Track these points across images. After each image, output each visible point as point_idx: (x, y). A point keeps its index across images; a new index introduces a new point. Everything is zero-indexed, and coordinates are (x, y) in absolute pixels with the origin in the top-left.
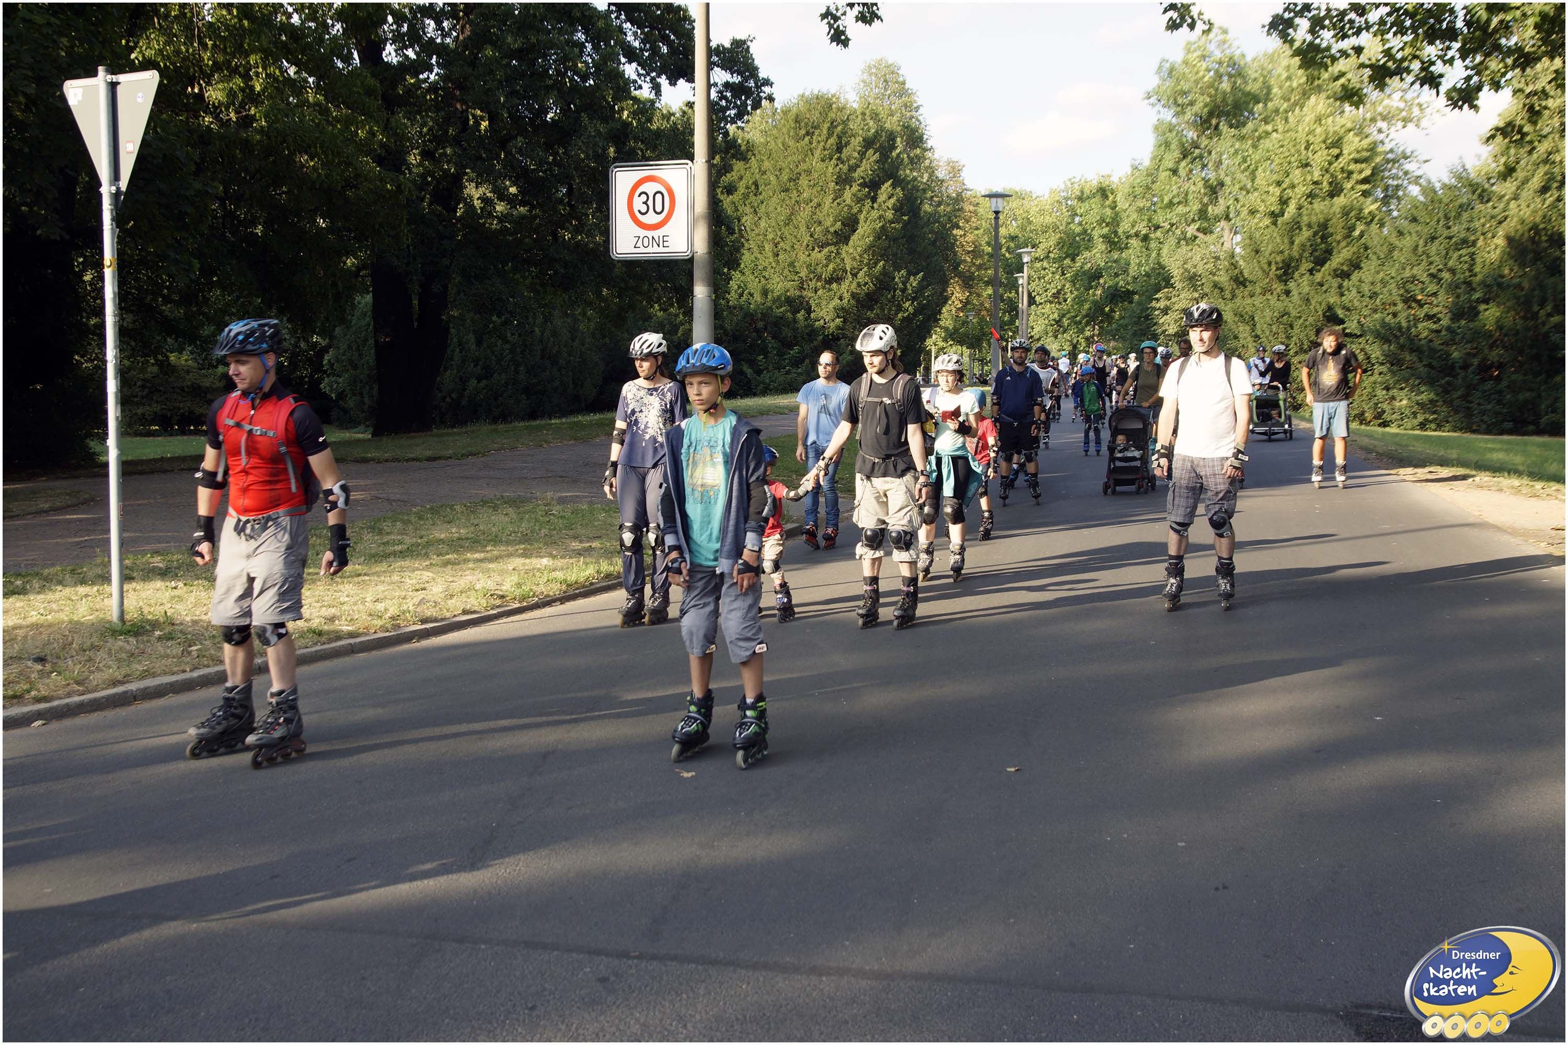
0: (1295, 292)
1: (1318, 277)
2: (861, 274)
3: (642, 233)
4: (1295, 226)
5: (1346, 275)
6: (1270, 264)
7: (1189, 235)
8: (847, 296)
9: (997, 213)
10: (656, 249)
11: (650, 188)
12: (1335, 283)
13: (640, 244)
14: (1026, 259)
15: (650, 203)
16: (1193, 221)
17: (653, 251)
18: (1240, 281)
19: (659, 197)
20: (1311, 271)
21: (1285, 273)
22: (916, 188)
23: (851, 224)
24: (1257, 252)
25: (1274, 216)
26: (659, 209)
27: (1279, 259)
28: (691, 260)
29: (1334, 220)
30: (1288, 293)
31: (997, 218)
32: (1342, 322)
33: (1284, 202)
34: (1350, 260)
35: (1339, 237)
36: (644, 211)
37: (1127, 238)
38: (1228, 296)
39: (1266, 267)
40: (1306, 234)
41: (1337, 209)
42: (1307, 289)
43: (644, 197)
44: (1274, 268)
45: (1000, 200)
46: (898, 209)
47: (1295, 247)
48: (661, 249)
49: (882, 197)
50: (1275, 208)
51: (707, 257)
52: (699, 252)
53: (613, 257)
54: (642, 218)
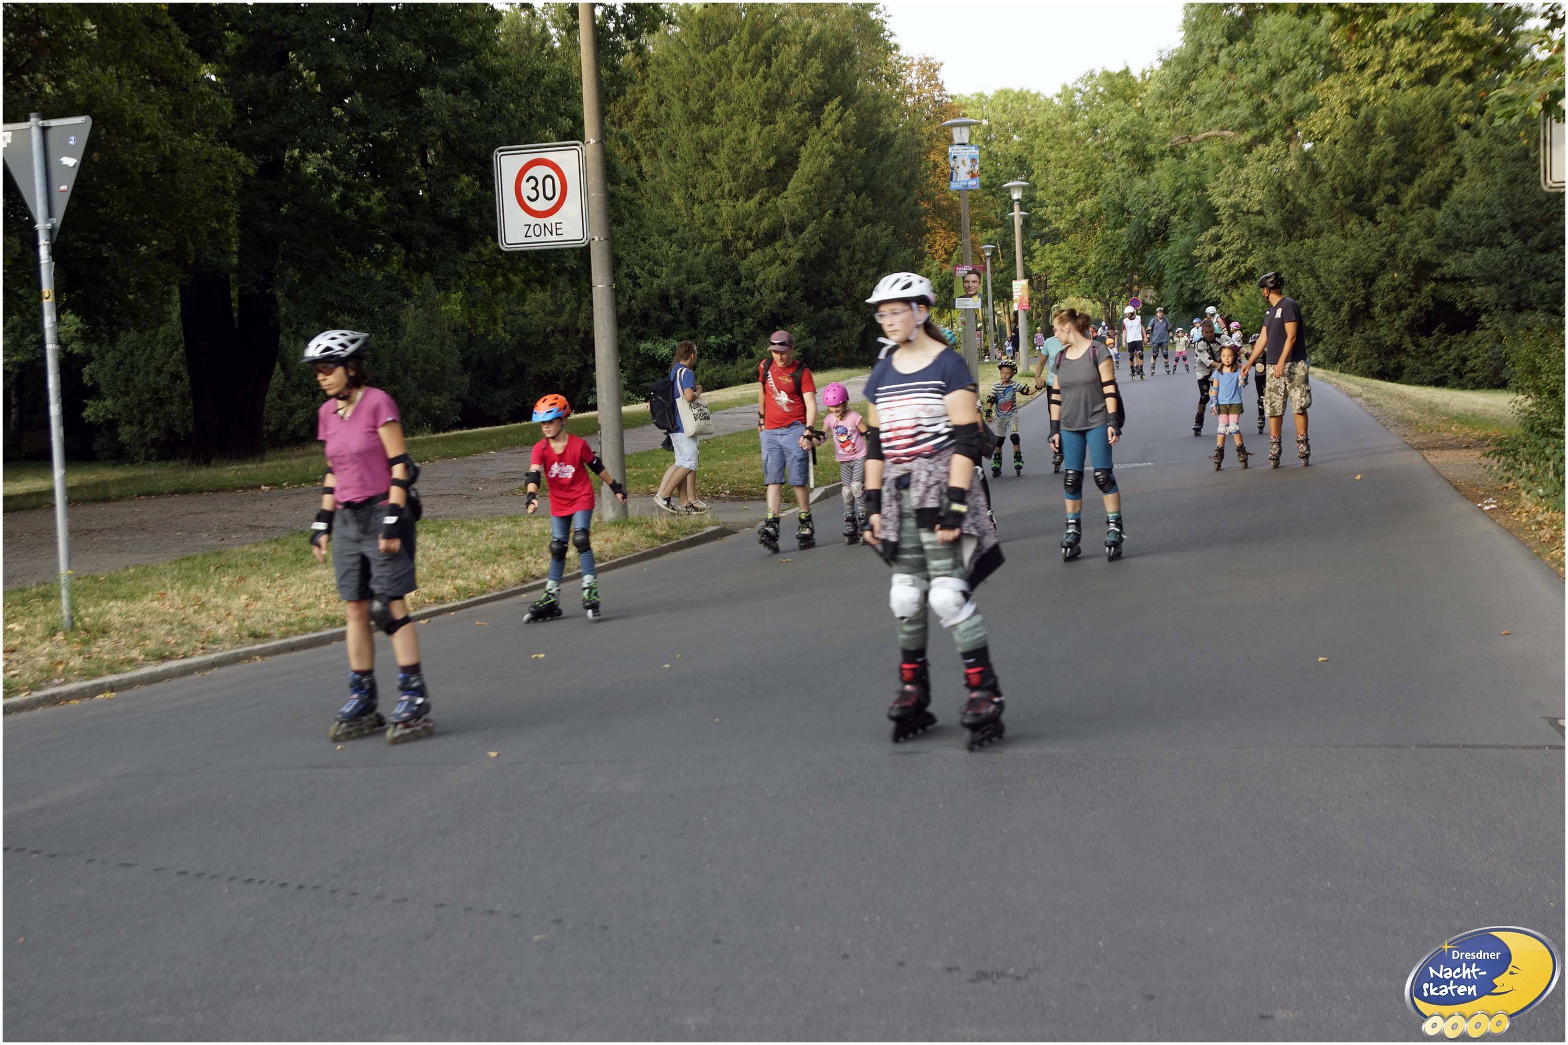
3: (533, 220)
11: (539, 172)
13: (531, 233)
15: (540, 188)
17: (548, 240)
19: (549, 181)
26: (549, 194)
36: (533, 194)
43: (533, 181)
48: (554, 238)
49: (827, 122)
51: (605, 244)
52: (597, 239)
53: (503, 248)
54: (531, 205)
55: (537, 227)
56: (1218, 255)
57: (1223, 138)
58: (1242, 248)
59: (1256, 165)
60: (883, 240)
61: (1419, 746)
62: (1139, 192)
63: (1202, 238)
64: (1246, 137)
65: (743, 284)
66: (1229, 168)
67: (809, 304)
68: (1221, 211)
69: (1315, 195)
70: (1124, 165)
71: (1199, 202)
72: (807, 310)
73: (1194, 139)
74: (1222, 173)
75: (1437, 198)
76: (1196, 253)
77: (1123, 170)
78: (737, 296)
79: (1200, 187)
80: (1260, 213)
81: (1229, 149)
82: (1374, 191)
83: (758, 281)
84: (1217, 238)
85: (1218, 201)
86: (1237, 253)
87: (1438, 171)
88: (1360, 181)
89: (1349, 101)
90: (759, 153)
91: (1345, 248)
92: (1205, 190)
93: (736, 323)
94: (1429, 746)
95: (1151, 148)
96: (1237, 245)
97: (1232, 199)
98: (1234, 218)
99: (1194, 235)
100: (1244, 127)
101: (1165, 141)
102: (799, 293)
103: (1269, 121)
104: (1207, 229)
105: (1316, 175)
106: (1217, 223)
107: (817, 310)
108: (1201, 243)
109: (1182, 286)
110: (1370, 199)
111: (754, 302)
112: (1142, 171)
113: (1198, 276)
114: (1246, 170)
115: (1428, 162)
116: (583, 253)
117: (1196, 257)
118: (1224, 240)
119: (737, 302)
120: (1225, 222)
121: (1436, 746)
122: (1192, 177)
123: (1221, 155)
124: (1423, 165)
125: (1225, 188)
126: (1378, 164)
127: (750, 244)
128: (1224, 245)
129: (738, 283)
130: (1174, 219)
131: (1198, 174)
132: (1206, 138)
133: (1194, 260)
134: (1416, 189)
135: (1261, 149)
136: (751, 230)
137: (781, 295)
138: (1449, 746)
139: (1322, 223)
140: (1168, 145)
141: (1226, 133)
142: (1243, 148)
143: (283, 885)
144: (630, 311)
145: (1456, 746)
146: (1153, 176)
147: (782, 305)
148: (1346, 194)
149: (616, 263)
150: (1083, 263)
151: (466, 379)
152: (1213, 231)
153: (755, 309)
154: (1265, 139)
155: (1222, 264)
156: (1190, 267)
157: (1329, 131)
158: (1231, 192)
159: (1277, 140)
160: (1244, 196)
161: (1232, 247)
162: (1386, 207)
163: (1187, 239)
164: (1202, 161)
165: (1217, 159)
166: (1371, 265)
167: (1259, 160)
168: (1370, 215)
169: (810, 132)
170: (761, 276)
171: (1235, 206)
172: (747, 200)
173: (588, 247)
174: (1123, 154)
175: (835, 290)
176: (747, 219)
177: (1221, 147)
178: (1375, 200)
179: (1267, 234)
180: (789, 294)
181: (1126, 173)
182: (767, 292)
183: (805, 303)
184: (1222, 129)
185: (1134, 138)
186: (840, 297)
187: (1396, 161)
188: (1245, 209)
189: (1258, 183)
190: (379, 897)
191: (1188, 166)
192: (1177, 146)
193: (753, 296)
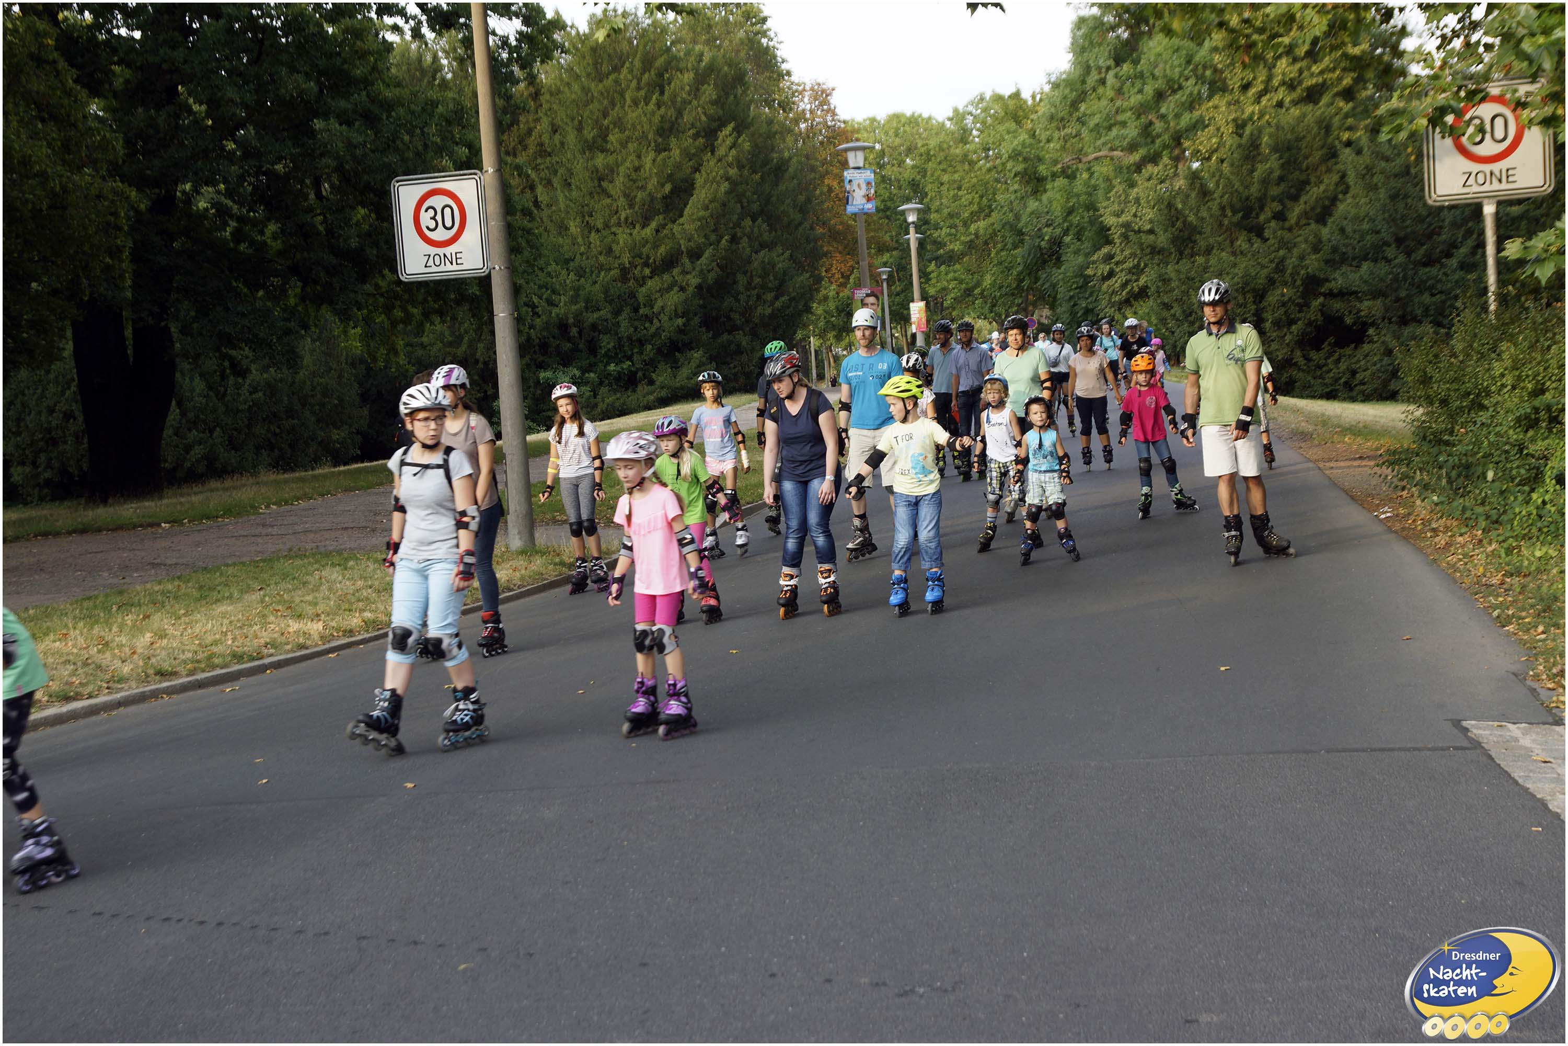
3: (433, 250)
10: (449, 267)
11: (438, 201)
13: (431, 263)
15: (439, 218)
17: (448, 270)
19: (447, 211)
26: (448, 223)
36: (432, 224)
43: (431, 211)
48: (455, 267)
49: (721, 149)
51: (505, 273)
52: (497, 268)
53: (402, 279)
54: (431, 235)
55: (437, 258)
56: (1111, 274)
57: (1112, 159)
58: (1134, 267)
59: (1146, 184)
60: (780, 265)
61: (1328, 751)
62: (1032, 213)
63: (1095, 257)
64: (1136, 157)
65: (641, 311)
66: (1119, 188)
67: (708, 331)
68: (1113, 230)
69: (1204, 213)
70: (1016, 187)
71: (1092, 223)
72: (705, 336)
73: (1084, 160)
74: (1113, 193)
75: (1323, 214)
76: (1089, 272)
77: (1016, 192)
78: (636, 323)
79: (1091, 207)
80: (1151, 231)
81: (1119, 170)
82: (1262, 208)
83: (656, 309)
84: (1109, 257)
85: (1110, 221)
86: (1130, 271)
87: (1322, 187)
88: (1247, 198)
89: (1235, 120)
90: (654, 181)
91: (1234, 266)
92: (1096, 210)
93: (636, 350)
94: (1338, 751)
95: (1042, 169)
96: (1129, 264)
97: (1124, 218)
98: (1125, 237)
99: (1087, 255)
100: (1132, 147)
101: (1056, 162)
102: (696, 320)
103: (1158, 141)
104: (1100, 249)
105: (1205, 193)
106: (1109, 242)
107: (715, 337)
108: (1094, 262)
109: (1075, 305)
110: (1257, 216)
111: (653, 330)
112: (1035, 192)
113: (1091, 295)
114: (1136, 190)
115: (1313, 179)
116: (485, 282)
117: (1089, 276)
118: (1117, 259)
119: (636, 329)
120: (1117, 241)
121: (1344, 750)
122: (1084, 197)
123: (1112, 175)
124: (1306, 182)
125: (1116, 207)
126: (1265, 182)
127: (647, 271)
128: (1117, 263)
129: (636, 310)
130: (1067, 239)
131: (1090, 195)
132: (1096, 159)
133: (1087, 279)
134: (1302, 206)
135: (1150, 169)
136: (648, 257)
137: (680, 321)
138: (1357, 750)
139: (1211, 240)
140: (1059, 166)
141: (1116, 153)
142: (1133, 168)
143: (202, 923)
144: (529, 339)
145: (1364, 750)
146: (1045, 198)
147: (681, 331)
148: (1234, 212)
149: (515, 291)
150: (978, 284)
151: (365, 412)
152: (1105, 250)
153: (653, 336)
154: (1154, 159)
155: (1116, 283)
156: (1083, 287)
157: (1216, 150)
158: (1122, 212)
159: (1165, 160)
160: (1135, 216)
161: (1124, 266)
162: (1273, 224)
163: (1081, 259)
164: (1093, 182)
165: (1107, 179)
166: (1261, 281)
167: (1149, 179)
168: (1258, 231)
169: (705, 159)
170: (660, 303)
171: (1127, 225)
172: (643, 228)
173: (489, 277)
174: (1015, 175)
175: (733, 315)
176: (644, 246)
177: (1111, 168)
178: (1262, 218)
179: (1159, 253)
180: (688, 320)
181: (1019, 194)
182: (666, 318)
183: (704, 329)
184: (1112, 149)
185: (1026, 160)
186: (738, 322)
187: (1281, 179)
188: (1136, 228)
189: (1148, 202)
190: (300, 932)
191: (1079, 185)
192: (1068, 167)
193: (652, 323)
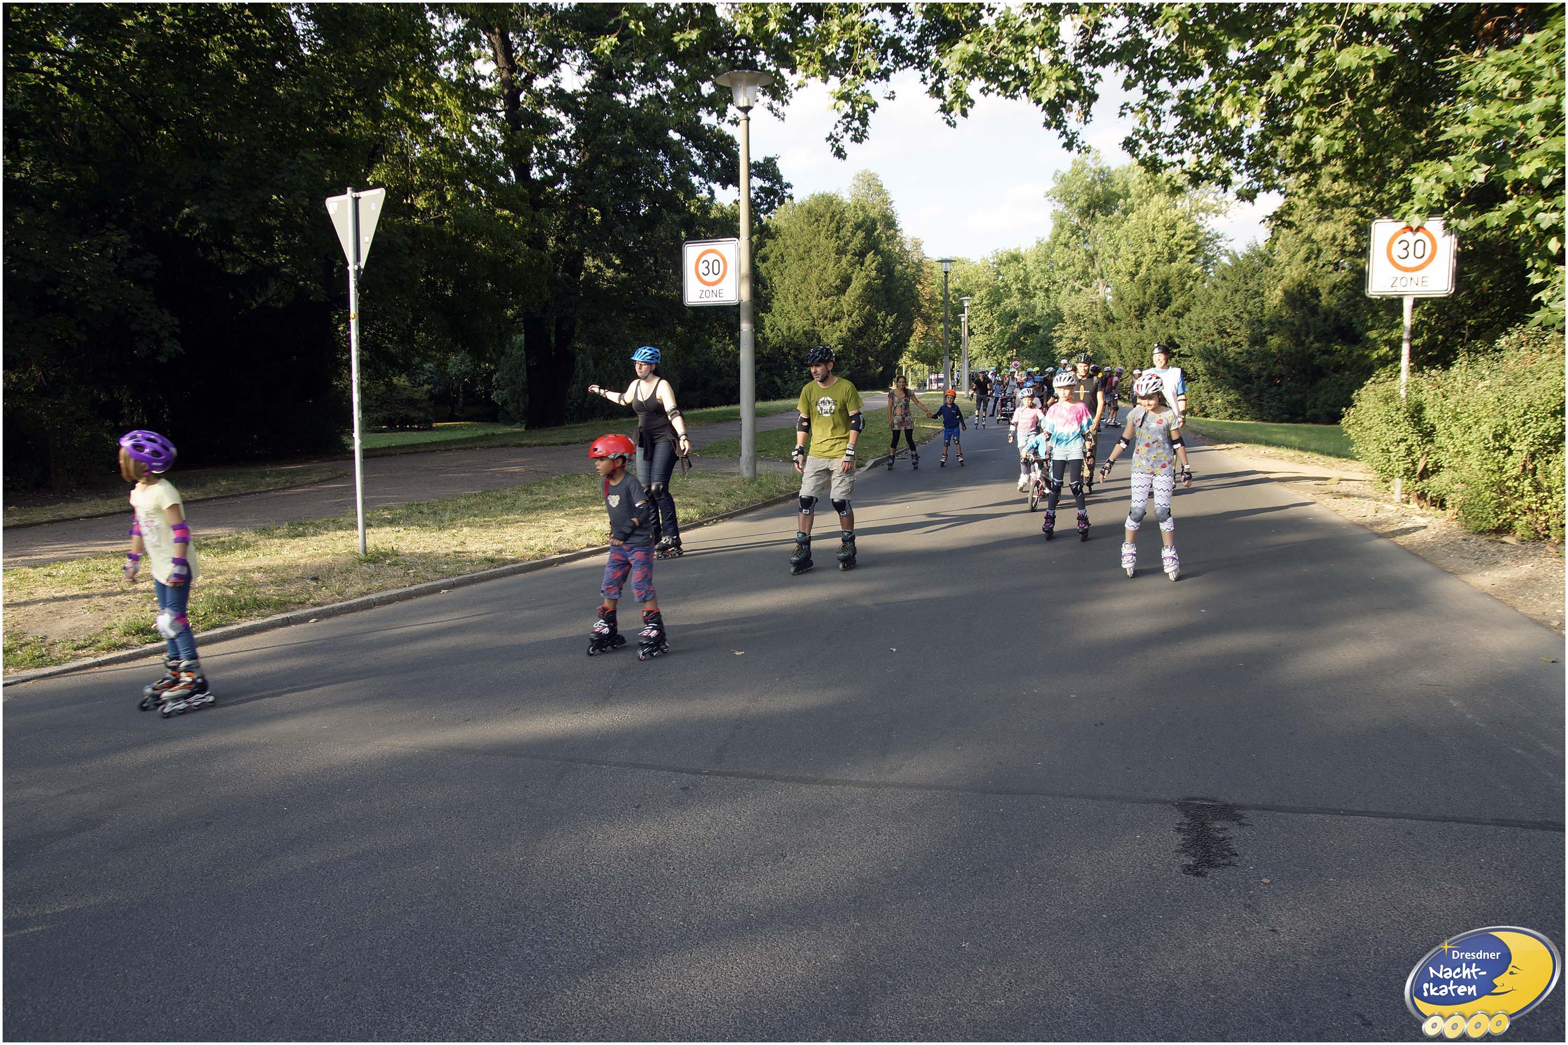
0: (1147, 327)
1: (1162, 316)
2: (854, 314)
3: (705, 288)
4: (1147, 282)
5: (1180, 315)
6: (1130, 307)
7: (1076, 288)
8: (845, 329)
9: (946, 273)
10: (715, 299)
11: (710, 257)
12: (1174, 320)
13: (703, 295)
14: (966, 305)
15: (710, 267)
16: (1078, 278)
17: (712, 300)
18: (1110, 319)
19: (716, 263)
20: (1158, 312)
21: (1141, 314)
22: (890, 256)
23: (846, 281)
24: (1122, 299)
25: (1133, 275)
26: (716, 272)
27: (1136, 304)
28: (738, 306)
29: (1173, 278)
30: (1142, 327)
31: (946, 276)
32: (1178, 347)
33: (1138, 265)
34: (1184, 306)
35: (1176, 290)
36: (706, 271)
37: (1036, 288)
38: (1103, 329)
39: (1128, 309)
40: (1154, 287)
41: (1174, 270)
42: (1155, 325)
43: (706, 263)
44: (1133, 310)
45: (948, 264)
46: (878, 270)
47: (1147, 296)
48: (718, 299)
49: (867, 263)
50: (1133, 270)
51: (749, 304)
52: (745, 300)
53: (685, 304)
54: (705, 278)
55: (707, 292)
116: (736, 310)
